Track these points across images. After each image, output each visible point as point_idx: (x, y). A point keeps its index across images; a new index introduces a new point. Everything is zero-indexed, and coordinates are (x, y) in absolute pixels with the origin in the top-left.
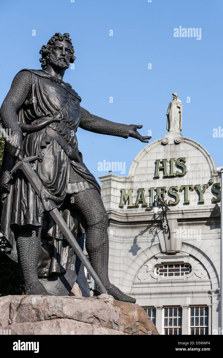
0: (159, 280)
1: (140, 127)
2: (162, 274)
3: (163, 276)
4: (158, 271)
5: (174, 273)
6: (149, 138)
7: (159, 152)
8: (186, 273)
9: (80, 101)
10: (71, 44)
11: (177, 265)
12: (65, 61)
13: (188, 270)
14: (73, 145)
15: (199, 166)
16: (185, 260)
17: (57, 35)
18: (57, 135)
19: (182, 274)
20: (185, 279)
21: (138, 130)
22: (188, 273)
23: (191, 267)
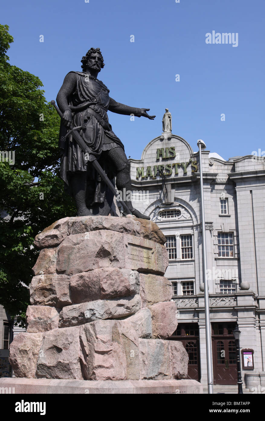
0: (162, 221)
1: (148, 110)
2: (163, 217)
3: (164, 218)
4: (161, 215)
5: (170, 216)
6: (154, 117)
7: (159, 144)
8: (177, 216)
9: (109, 91)
10: (101, 55)
11: (172, 211)
12: (98, 66)
13: (178, 214)
14: (106, 119)
15: (183, 151)
16: (177, 208)
17: (92, 49)
18: (95, 113)
19: (175, 216)
20: (177, 219)
21: (147, 112)
22: (179, 216)
23: (180, 212)
